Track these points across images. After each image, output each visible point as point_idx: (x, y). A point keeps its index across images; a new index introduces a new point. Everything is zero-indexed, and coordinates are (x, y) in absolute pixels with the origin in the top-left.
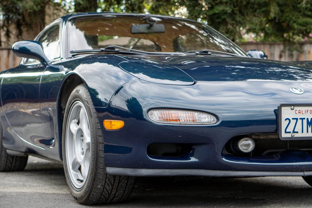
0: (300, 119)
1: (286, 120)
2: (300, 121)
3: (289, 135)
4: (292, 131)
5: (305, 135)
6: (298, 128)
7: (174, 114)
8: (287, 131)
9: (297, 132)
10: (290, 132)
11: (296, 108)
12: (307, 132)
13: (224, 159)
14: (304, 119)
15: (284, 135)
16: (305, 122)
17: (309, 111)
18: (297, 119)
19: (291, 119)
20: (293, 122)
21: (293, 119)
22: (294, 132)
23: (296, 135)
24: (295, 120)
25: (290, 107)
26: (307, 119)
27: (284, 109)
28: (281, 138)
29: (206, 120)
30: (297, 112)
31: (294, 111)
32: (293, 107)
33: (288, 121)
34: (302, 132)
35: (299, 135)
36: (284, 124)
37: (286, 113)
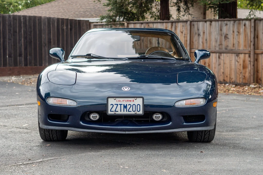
0: (119, 104)
1: (111, 105)
2: (119, 106)
3: (113, 113)
4: (114, 110)
5: (122, 113)
6: (118, 109)
8: (111, 110)
9: (118, 111)
10: (113, 111)
11: (117, 99)
12: (124, 111)
13: (81, 123)
14: (122, 104)
15: (109, 113)
16: (122, 106)
17: (125, 101)
18: (117, 105)
20: (115, 106)
21: (115, 104)
22: (115, 111)
23: (117, 113)
25: (114, 98)
26: (124, 105)
27: (109, 99)
29: (72, 103)
30: (118, 101)
31: (116, 100)
33: (112, 106)
34: (121, 111)
35: (119, 113)
36: (110, 107)
37: (111, 101)
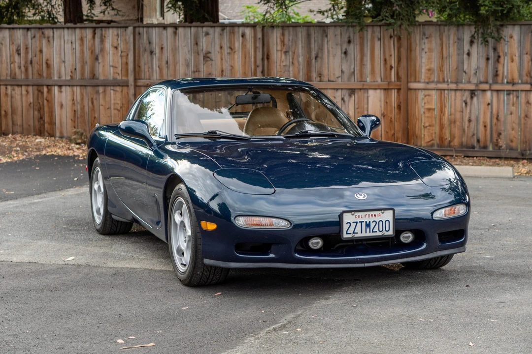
0: (360, 222)
1: (347, 223)
2: (359, 224)
3: (350, 236)
4: (352, 232)
5: (364, 235)
6: (358, 229)
7: (256, 220)
8: (348, 232)
9: (357, 233)
10: (350, 233)
11: (356, 214)
12: (366, 232)
13: (297, 255)
14: (363, 222)
15: (345, 236)
16: (364, 224)
17: (367, 216)
18: (357, 223)
19: (352, 223)
20: (353, 225)
21: (353, 222)
22: (354, 233)
23: (356, 235)
24: (355, 224)
25: (351, 213)
26: (366, 222)
27: (345, 215)
28: (342, 239)
29: (282, 224)
30: (357, 217)
31: (354, 216)
32: (353, 213)
33: (349, 224)
34: (362, 233)
35: (359, 235)
36: (345, 227)
37: (347, 218)
